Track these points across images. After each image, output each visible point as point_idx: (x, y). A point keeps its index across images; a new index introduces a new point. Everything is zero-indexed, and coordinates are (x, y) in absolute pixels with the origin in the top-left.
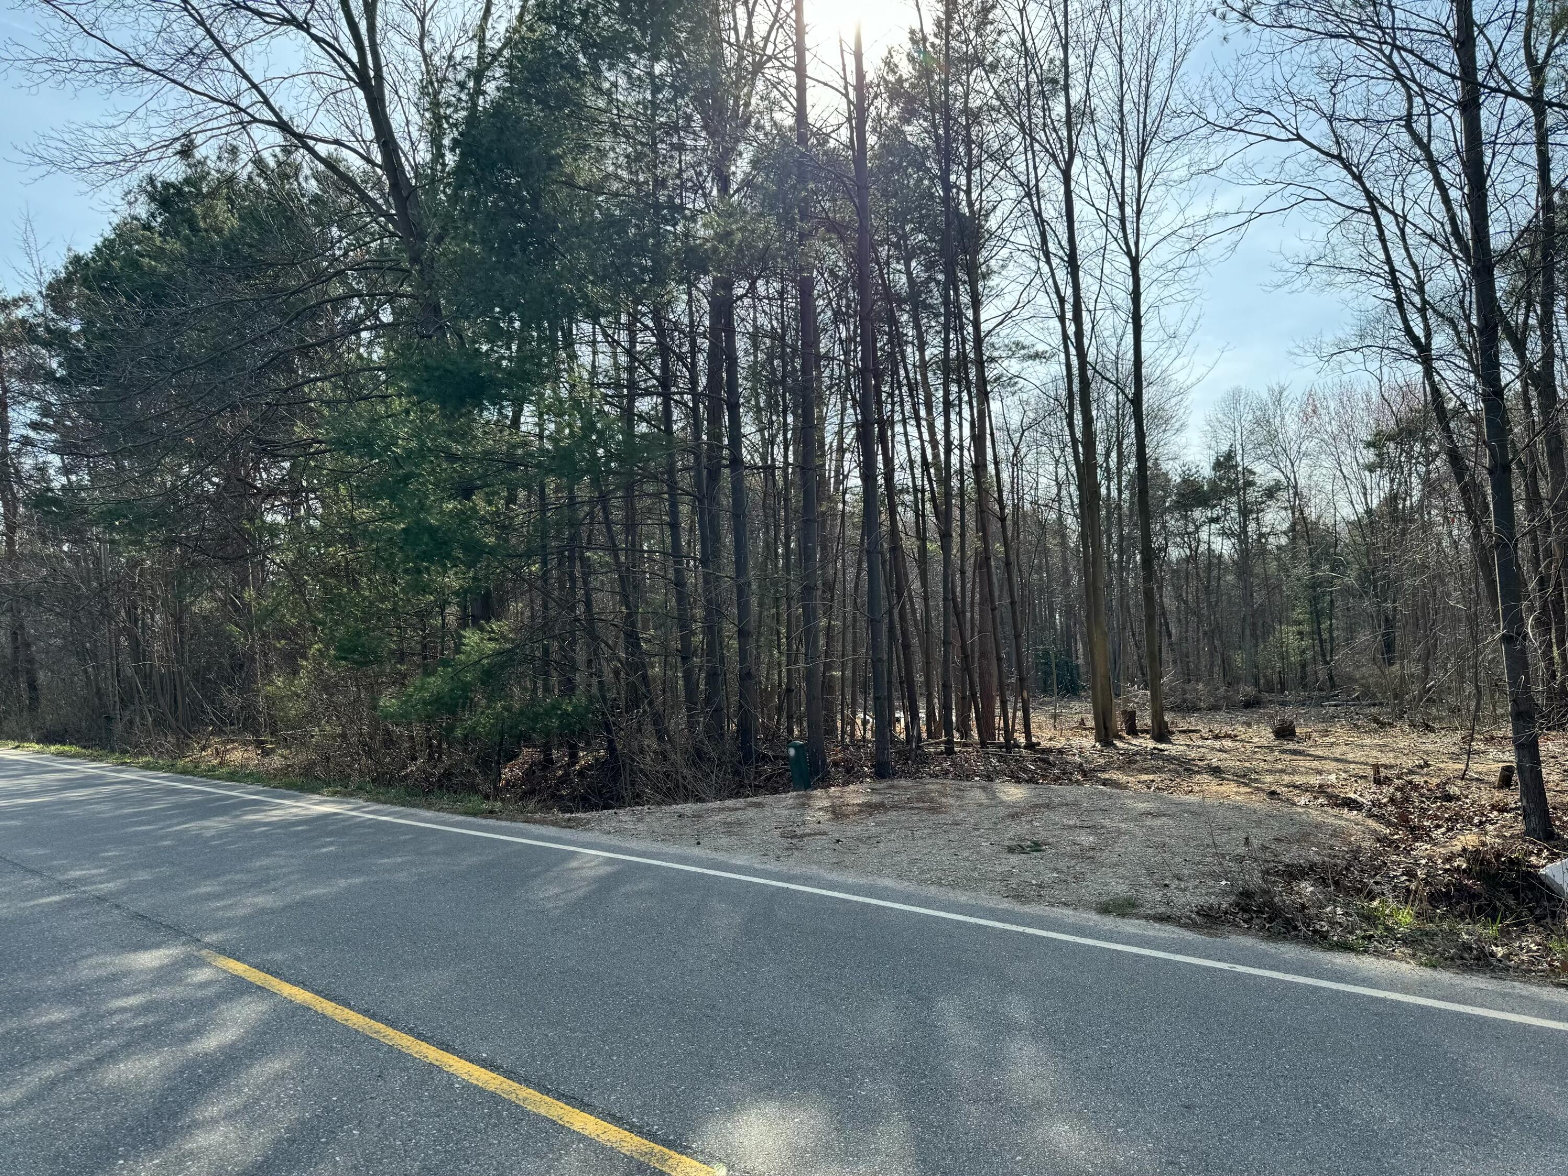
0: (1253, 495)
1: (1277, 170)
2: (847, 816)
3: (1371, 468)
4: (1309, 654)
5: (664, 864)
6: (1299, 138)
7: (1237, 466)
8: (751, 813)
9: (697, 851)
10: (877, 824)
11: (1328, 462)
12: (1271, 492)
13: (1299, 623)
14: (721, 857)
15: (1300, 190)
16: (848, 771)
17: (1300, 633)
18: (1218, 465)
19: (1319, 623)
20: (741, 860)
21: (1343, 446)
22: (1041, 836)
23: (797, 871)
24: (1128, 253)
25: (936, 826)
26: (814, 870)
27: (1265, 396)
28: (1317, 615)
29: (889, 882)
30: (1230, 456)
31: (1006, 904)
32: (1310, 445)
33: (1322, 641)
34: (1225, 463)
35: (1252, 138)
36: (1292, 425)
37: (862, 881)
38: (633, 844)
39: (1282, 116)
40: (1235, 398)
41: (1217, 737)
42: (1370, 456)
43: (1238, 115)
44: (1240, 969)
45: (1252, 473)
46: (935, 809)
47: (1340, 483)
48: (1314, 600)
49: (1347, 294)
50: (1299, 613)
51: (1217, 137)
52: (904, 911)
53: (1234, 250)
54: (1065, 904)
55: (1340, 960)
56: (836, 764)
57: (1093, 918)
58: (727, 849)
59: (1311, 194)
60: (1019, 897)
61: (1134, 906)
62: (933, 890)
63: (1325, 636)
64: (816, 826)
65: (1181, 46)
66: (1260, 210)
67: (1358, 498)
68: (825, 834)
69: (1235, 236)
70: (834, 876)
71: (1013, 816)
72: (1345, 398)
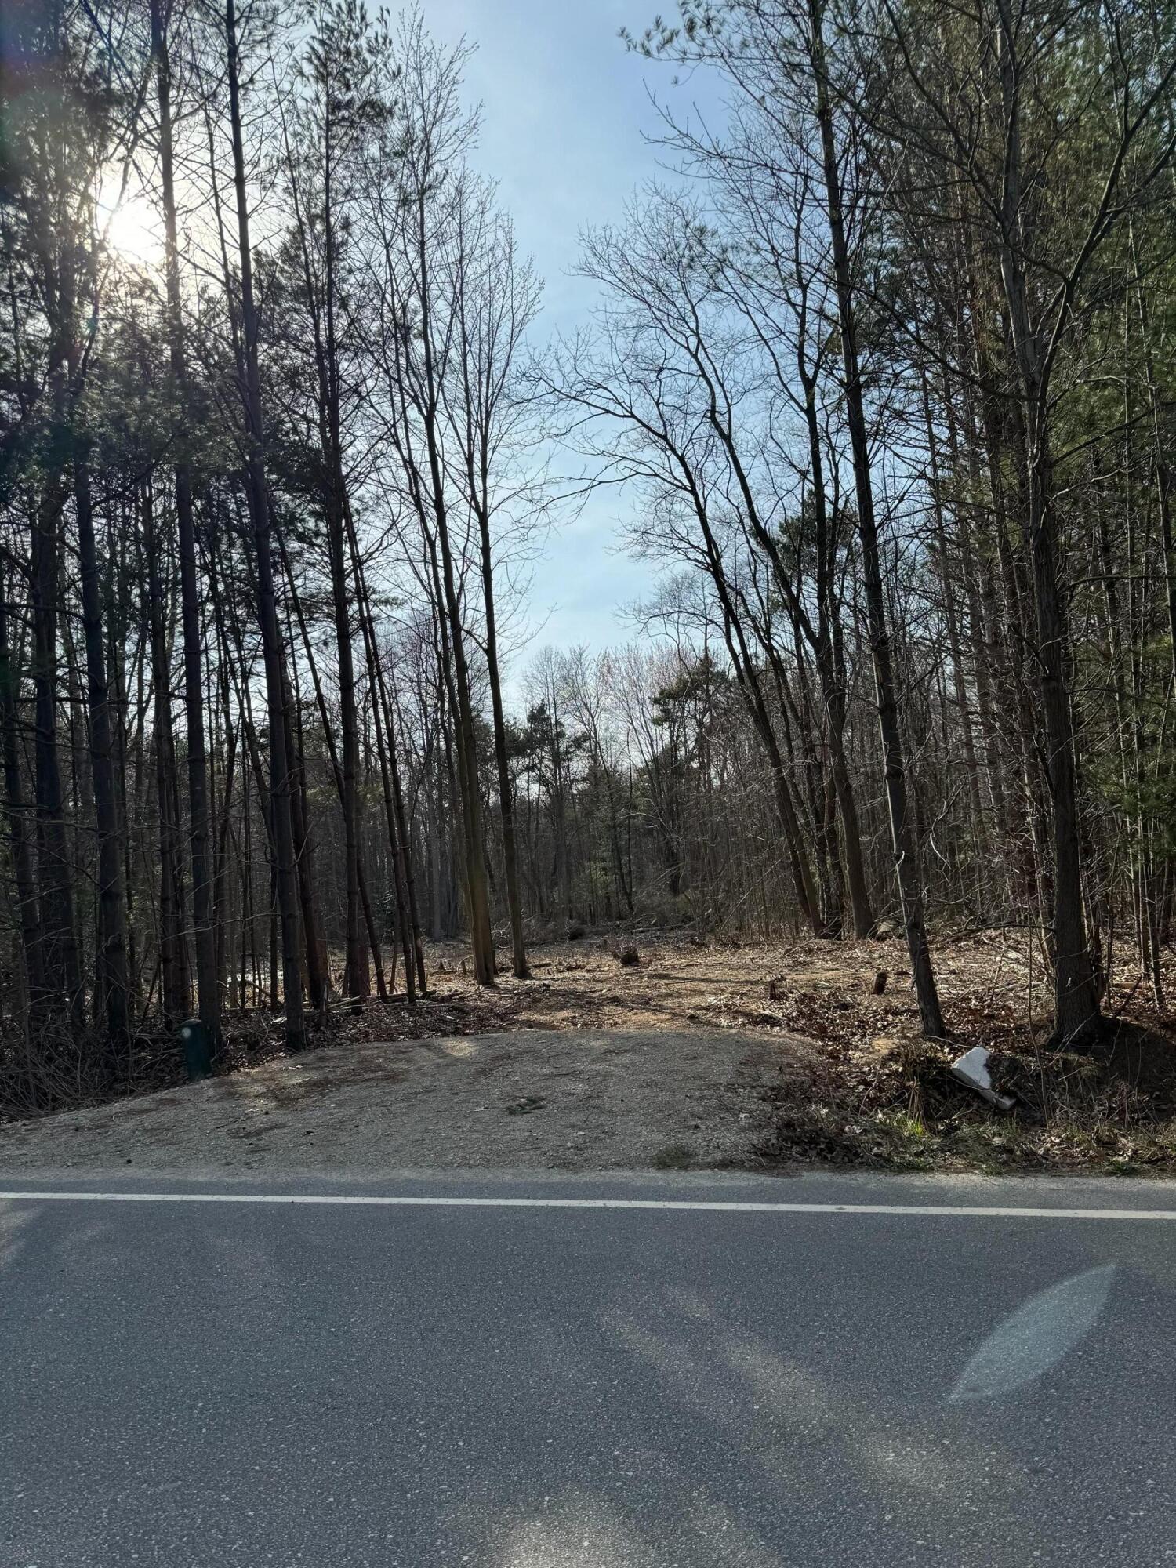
0: (563, 745)
1: (615, 443)
2: (296, 1100)
3: (657, 722)
4: (613, 887)
5: (99, 1196)
6: (633, 416)
7: (549, 718)
8: (169, 1114)
9: (131, 1172)
10: (339, 1105)
11: (622, 716)
12: (578, 743)
13: (603, 860)
14: (169, 1175)
15: (631, 464)
16: (252, 1046)
17: (604, 869)
18: (532, 718)
19: (620, 860)
20: (202, 1176)
21: (634, 703)
22: (530, 1090)
23: (283, 1178)
24: (477, 509)
25: (409, 1097)
26: (304, 1173)
27: (568, 656)
28: (618, 852)
29: (407, 1173)
30: (542, 709)
31: (556, 1177)
32: (606, 701)
33: (622, 875)
34: (538, 716)
35: (594, 410)
36: (592, 683)
37: (376, 1177)
38: (33, 1176)
39: (618, 393)
40: (547, 656)
41: (569, 969)
42: (655, 711)
43: (580, 387)
44: (850, 1209)
45: (562, 725)
46: (394, 1078)
47: (632, 734)
48: (615, 839)
49: (657, 565)
50: (604, 851)
51: (562, 405)
52: (458, 1207)
53: (578, 513)
54: (617, 1164)
55: (918, 1181)
56: (234, 1040)
57: (658, 1177)
58: (173, 1164)
59: (642, 469)
60: (565, 1165)
61: (687, 1155)
62: (466, 1174)
63: (625, 871)
64: (265, 1118)
65: (519, 317)
66: (600, 479)
67: (646, 748)
68: (282, 1126)
69: (578, 501)
70: (334, 1177)
71: (483, 1072)
72: (634, 659)
